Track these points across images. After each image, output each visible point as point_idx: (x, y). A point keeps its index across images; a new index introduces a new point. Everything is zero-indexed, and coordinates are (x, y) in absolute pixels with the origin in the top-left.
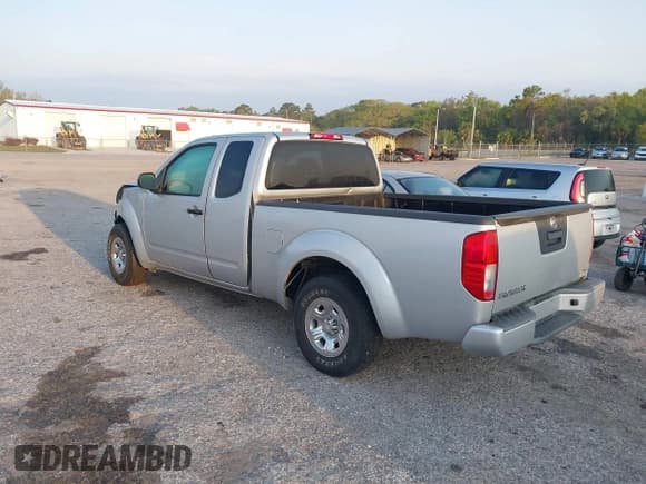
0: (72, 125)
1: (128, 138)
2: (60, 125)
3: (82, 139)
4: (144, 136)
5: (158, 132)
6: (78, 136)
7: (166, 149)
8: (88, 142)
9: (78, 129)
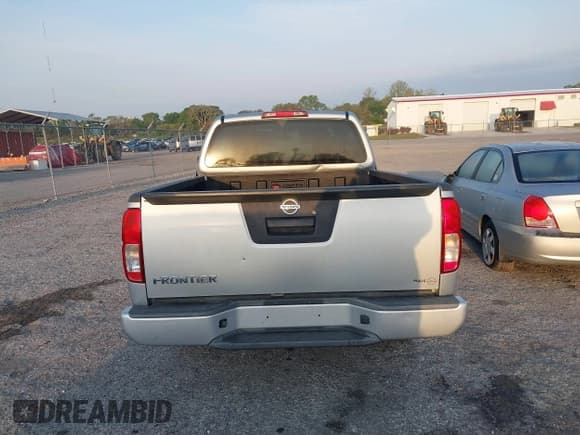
0: (438, 114)
1: (489, 121)
2: (428, 115)
3: (444, 126)
4: (503, 118)
5: (518, 113)
6: (442, 123)
7: (524, 129)
8: (449, 127)
9: (442, 116)
